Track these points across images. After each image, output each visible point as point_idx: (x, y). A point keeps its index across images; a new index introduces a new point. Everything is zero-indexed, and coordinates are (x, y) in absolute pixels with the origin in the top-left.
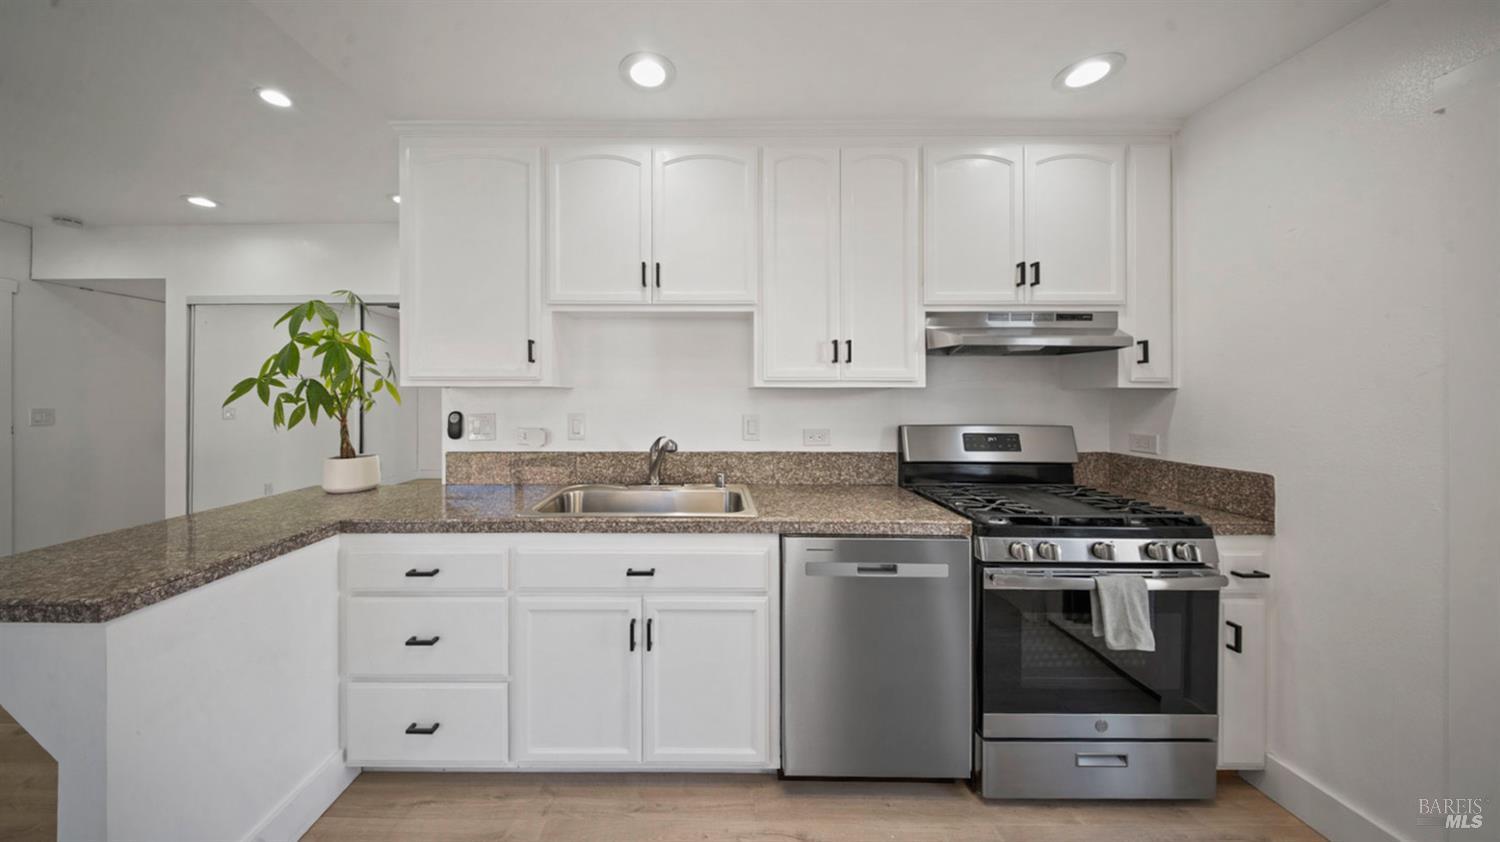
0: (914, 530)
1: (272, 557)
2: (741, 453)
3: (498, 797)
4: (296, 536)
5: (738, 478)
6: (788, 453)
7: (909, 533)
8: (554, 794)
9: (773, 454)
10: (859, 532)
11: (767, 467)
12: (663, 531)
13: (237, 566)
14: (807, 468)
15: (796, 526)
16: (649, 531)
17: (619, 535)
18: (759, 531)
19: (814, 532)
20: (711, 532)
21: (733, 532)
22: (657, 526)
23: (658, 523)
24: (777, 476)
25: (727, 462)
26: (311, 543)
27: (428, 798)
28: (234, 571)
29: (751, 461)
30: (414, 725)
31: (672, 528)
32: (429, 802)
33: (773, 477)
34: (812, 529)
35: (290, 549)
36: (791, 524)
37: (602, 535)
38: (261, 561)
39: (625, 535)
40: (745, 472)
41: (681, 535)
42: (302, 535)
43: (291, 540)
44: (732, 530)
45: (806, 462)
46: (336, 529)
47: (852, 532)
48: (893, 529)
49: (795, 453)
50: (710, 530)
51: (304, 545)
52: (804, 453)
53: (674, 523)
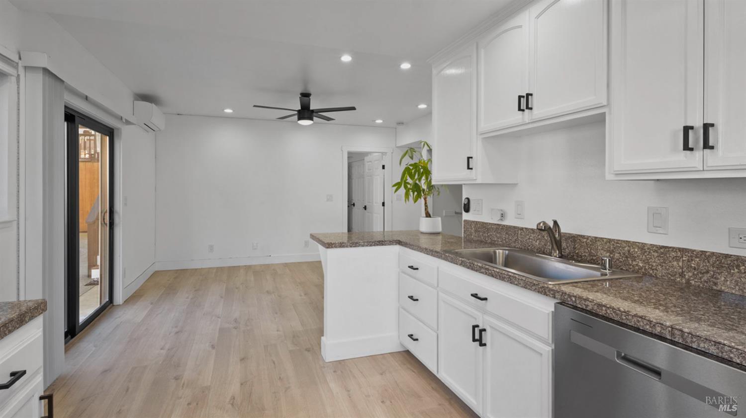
0: (702, 345)
1: (371, 246)
2: (644, 245)
3: (432, 387)
4: (380, 241)
5: (641, 268)
6: (703, 252)
7: (694, 346)
8: (450, 403)
9: (683, 250)
10: (632, 324)
11: (675, 263)
12: (493, 276)
13: (359, 245)
14: (732, 275)
15: (574, 299)
16: (486, 274)
17: (473, 271)
18: (545, 294)
19: (588, 309)
20: (517, 285)
21: (529, 289)
22: (490, 272)
23: (491, 270)
24: (688, 275)
25: (629, 251)
26: (385, 245)
27: (415, 370)
28: (358, 246)
29: (656, 254)
30: (412, 335)
31: (496, 276)
32: (414, 372)
33: (682, 275)
34: (587, 306)
35: (377, 245)
36: (570, 296)
37: (467, 269)
38: (367, 246)
39: (475, 272)
40: (648, 263)
41: (501, 281)
42: (382, 241)
43: (378, 242)
44: (528, 287)
45: (730, 267)
46: (397, 243)
47: (624, 321)
48: (673, 334)
49: (713, 253)
50: (516, 283)
51: (383, 245)
52: (727, 256)
53: (498, 272)
